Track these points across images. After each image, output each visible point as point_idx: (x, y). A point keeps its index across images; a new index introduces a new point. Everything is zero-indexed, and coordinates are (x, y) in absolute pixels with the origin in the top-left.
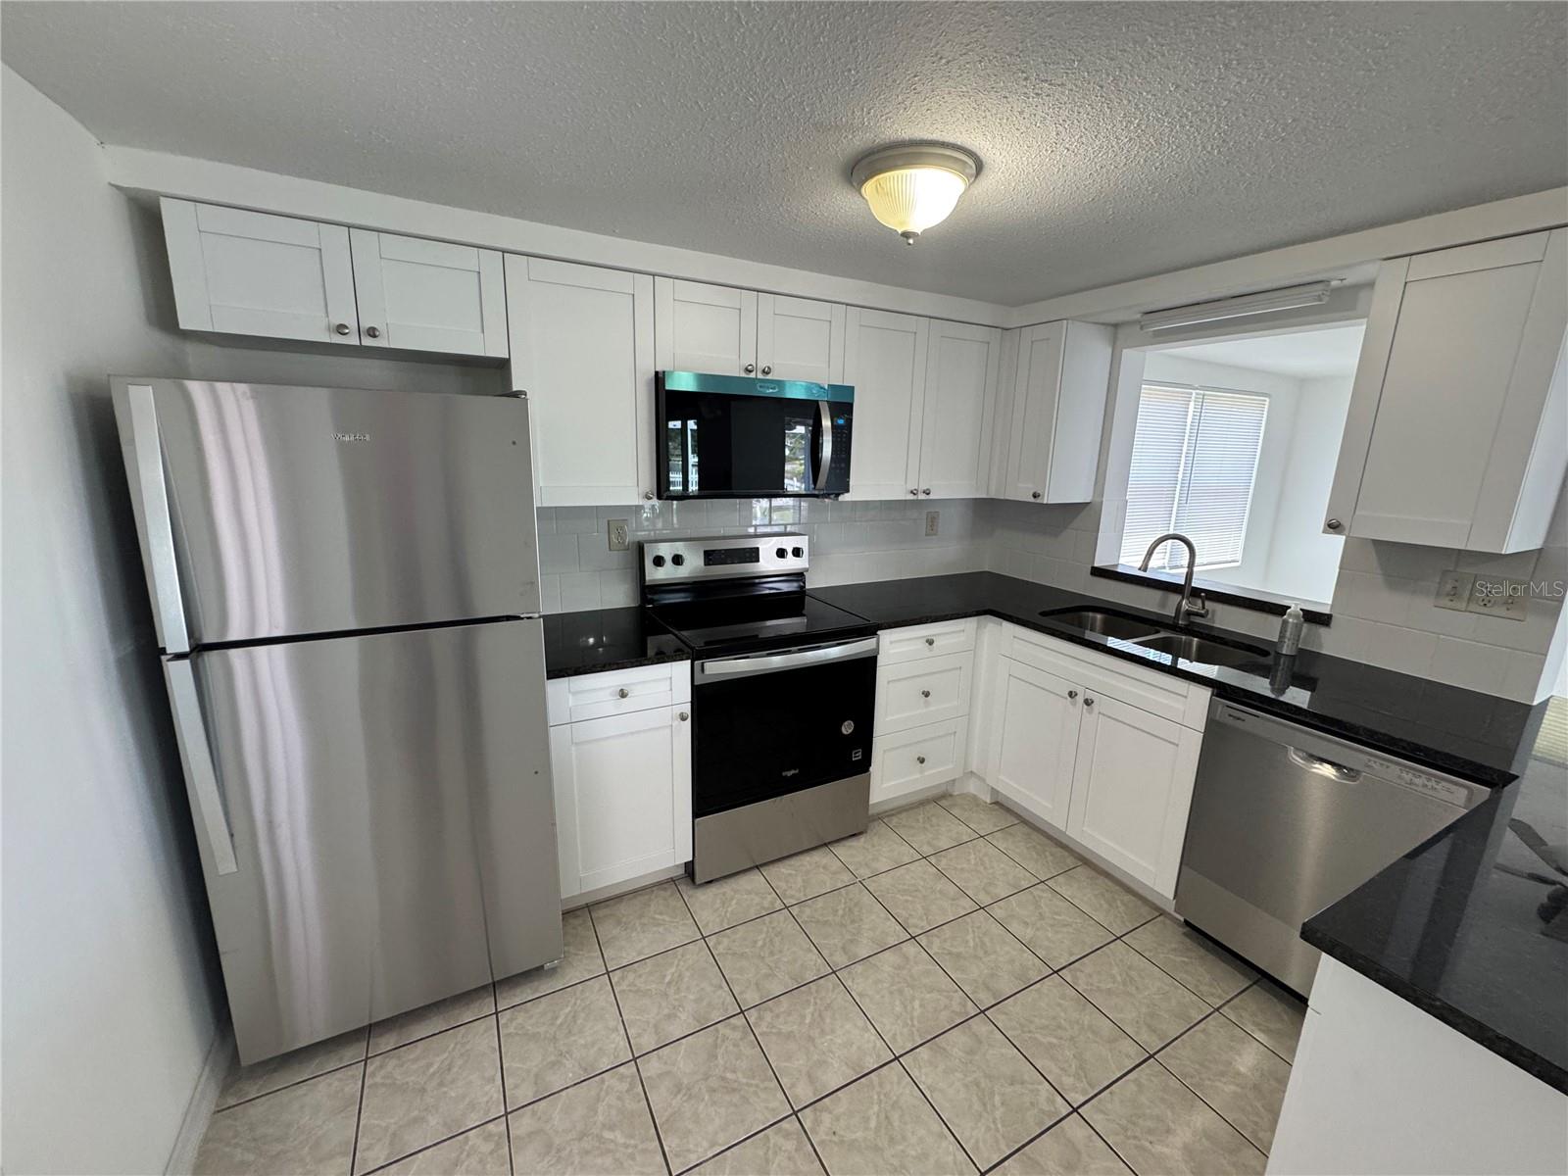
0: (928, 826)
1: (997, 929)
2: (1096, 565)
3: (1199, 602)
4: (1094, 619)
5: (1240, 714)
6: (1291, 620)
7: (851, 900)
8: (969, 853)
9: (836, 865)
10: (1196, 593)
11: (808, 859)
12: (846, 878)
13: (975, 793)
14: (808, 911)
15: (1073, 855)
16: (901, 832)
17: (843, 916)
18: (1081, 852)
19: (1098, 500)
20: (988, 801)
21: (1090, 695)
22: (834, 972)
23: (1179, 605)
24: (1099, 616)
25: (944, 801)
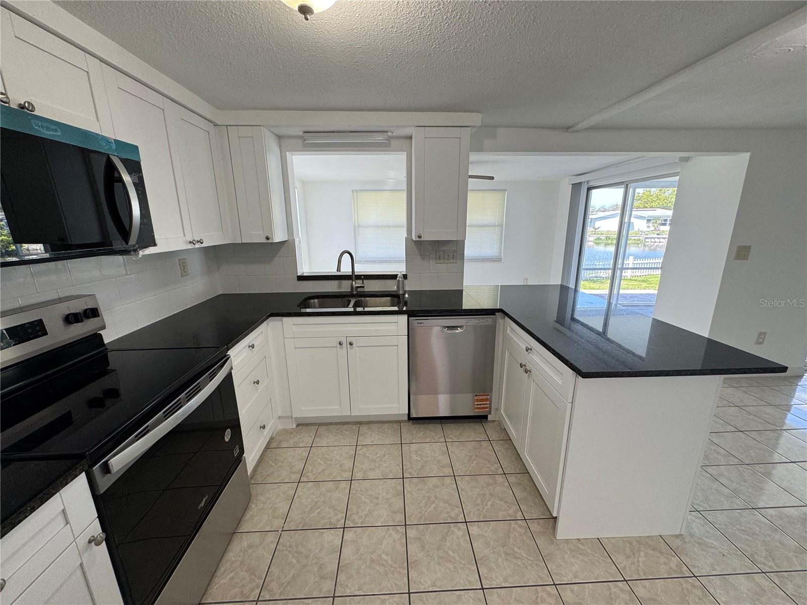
0: (280, 464)
1: (367, 484)
2: (298, 275)
3: (361, 281)
4: (314, 303)
5: (420, 321)
6: (400, 279)
7: (290, 547)
8: (315, 460)
9: (255, 538)
10: (359, 277)
11: (231, 554)
12: (271, 538)
13: (282, 428)
14: (274, 585)
15: (353, 424)
16: (270, 480)
17: (298, 562)
18: (355, 420)
19: (291, 238)
20: (294, 426)
21: (349, 340)
22: (334, 597)
23: (352, 284)
24: (316, 300)
25: (272, 444)
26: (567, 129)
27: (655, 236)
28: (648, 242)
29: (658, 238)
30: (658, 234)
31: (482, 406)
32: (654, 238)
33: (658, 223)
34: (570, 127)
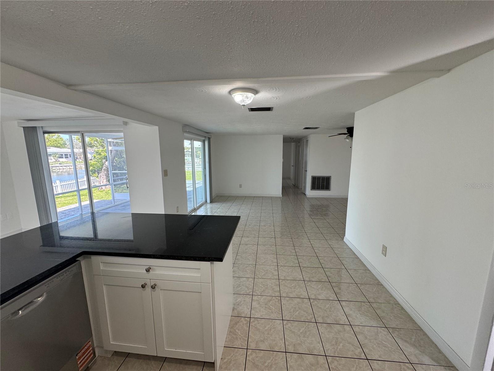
26: (68, 85)
27: (58, 165)
28: (55, 169)
29: (61, 166)
30: (60, 164)
31: (86, 358)
32: (58, 167)
33: (57, 156)
34: (71, 85)
